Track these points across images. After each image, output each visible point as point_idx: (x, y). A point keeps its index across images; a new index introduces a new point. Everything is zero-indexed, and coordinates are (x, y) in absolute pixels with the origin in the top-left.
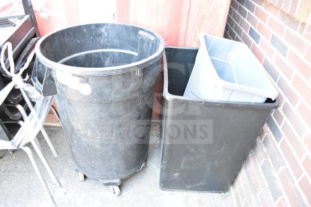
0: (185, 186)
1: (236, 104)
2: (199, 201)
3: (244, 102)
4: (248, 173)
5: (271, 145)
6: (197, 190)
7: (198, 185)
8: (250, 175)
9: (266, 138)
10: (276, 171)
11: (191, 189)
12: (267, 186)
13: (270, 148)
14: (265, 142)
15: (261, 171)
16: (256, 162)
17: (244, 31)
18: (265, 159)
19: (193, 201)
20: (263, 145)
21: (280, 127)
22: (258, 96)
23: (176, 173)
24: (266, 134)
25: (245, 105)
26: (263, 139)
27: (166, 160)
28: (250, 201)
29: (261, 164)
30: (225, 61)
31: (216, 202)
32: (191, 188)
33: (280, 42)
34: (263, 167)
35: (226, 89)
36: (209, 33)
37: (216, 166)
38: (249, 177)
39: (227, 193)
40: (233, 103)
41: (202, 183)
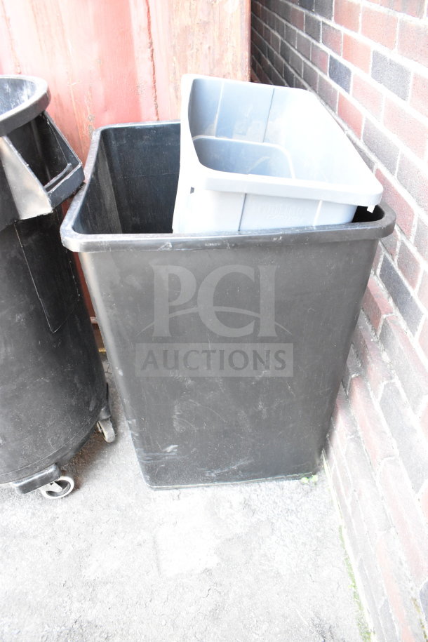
0: (203, 474)
1: (265, 237)
2: (246, 504)
3: (289, 229)
4: (352, 423)
5: (398, 342)
6: (237, 480)
7: (235, 467)
8: (359, 428)
9: (385, 327)
10: (414, 409)
11: (223, 478)
12: (396, 452)
13: (397, 351)
14: (383, 338)
15: (381, 415)
16: (367, 391)
17: (320, 73)
18: (385, 382)
19: (231, 507)
20: (380, 346)
21: (414, 292)
22: (325, 202)
23: (168, 445)
24: (384, 316)
25: (292, 236)
26: (379, 332)
27: (134, 417)
28: (360, 495)
29: (380, 396)
30: (265, 144)
31: (288, 501)
32: (219, 475)
33: (391, 63)
34: (384, 403)
35: (224, 194)
36: (211, 75)
37: (264, 417)
38: (355, 432)
39: (315, 478)
40: (257, 234)
41: (242, 462)
